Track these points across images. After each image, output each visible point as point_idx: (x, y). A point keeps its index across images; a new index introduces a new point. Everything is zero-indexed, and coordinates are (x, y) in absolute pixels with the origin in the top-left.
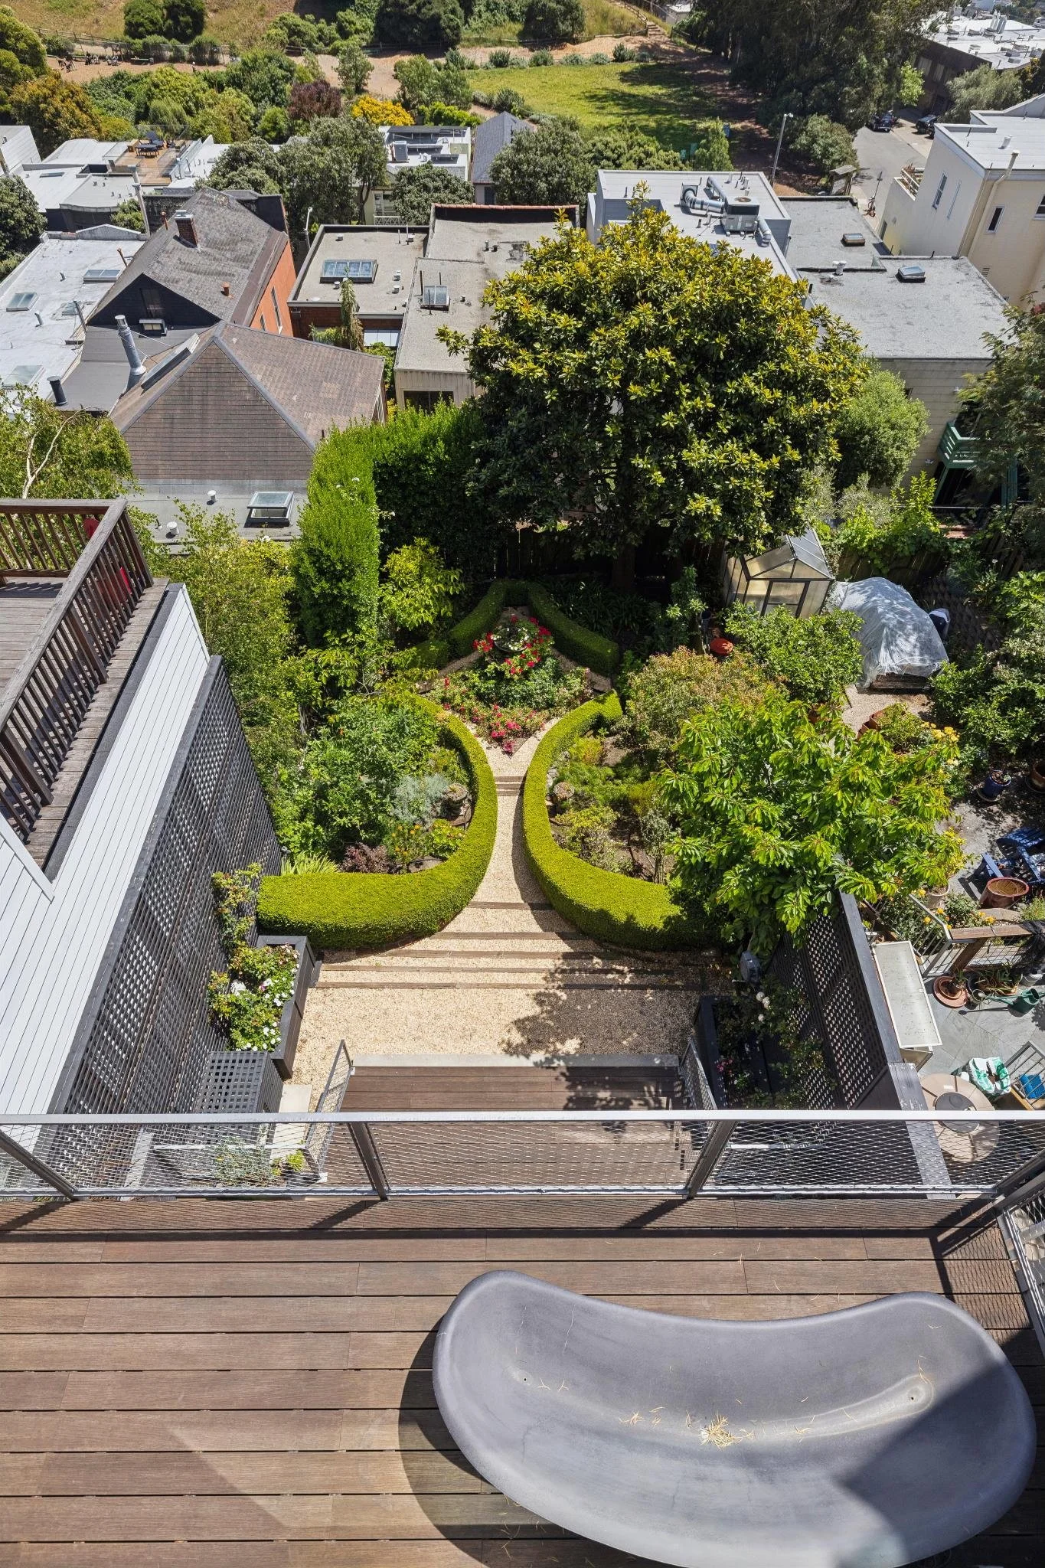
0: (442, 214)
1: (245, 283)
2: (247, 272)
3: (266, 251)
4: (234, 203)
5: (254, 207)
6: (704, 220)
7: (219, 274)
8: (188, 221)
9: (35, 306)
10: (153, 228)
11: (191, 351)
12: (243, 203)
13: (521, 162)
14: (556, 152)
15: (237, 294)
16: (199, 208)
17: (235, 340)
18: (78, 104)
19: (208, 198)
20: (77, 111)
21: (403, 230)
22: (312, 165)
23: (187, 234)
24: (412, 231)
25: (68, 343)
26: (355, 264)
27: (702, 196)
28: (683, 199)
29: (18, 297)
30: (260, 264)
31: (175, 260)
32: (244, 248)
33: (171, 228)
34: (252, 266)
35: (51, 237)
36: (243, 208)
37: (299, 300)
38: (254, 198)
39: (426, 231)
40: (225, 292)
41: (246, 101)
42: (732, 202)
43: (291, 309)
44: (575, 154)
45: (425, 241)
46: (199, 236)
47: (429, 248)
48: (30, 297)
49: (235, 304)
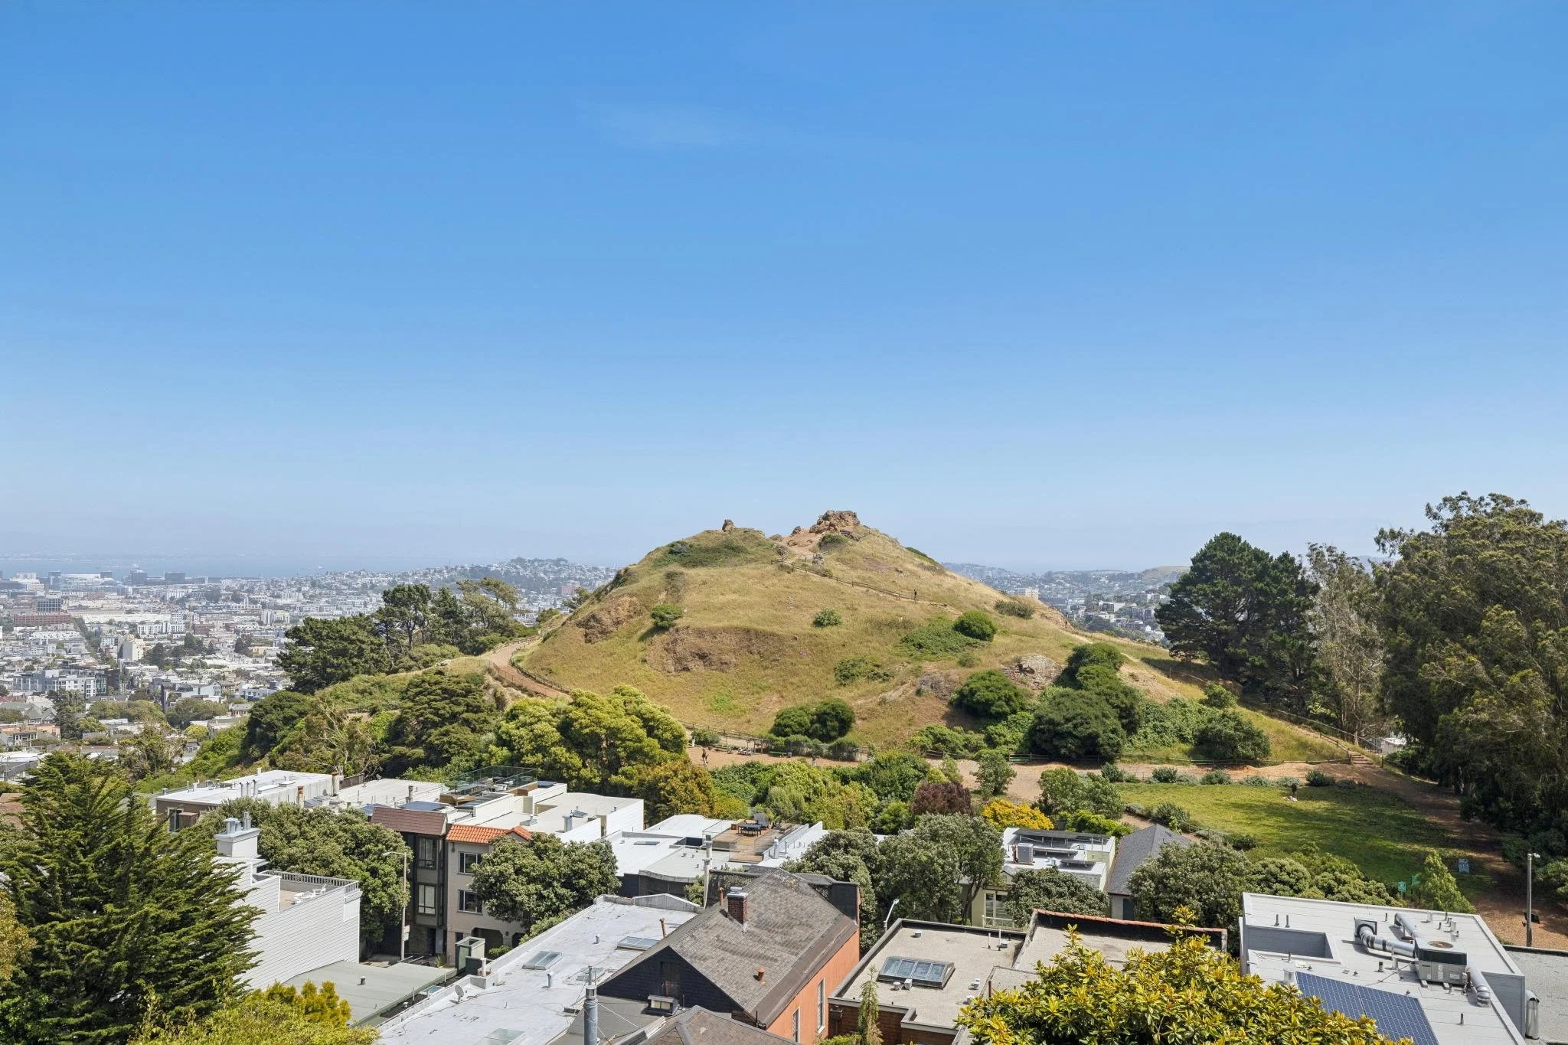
0: (1044, 921)
1: (786, 971)
2: (794, 959)
3: (826, 938)
4: (804, 886)
5: (825, 893)
6: (1387, 964)
7: (760, 957)
8: (741, 899)
9: (552, 968)
10: (710, 904)
11: (649, 1036)
12: (814, 887)
13: (1166, 876)
14: (1212, 870)
15: (771, 981)
16: (762, 888)
17: (703, 1030)
18: (699, 784)
19: (775, 879)
20: (696, 791)
21: (995, 934)
22: (914, 858)
23: (737, 910)
24: (1005, 935)
25: (567, 1010)
26: (925, 965)
27: (1385, 934)
28: (1358, 935)
29: (541, 955)
30: (813, 952)
31: (712, 936)
32: (798, 933)
33: (724, 904)
34: (802, 953)
35: (607, 900)
36: (812, 892)
37: (847, 996)
38: (828, 884)
39: (1022, 937)
40: (758, 977)
41: (871, 795)
42: (1424, 945)
43: (831, 1006)
44: (1238, 873)
45: (1018, 949)
46: (749, 913)
47: (1020, 958)
48: (554, 956)
49: (766, 992)
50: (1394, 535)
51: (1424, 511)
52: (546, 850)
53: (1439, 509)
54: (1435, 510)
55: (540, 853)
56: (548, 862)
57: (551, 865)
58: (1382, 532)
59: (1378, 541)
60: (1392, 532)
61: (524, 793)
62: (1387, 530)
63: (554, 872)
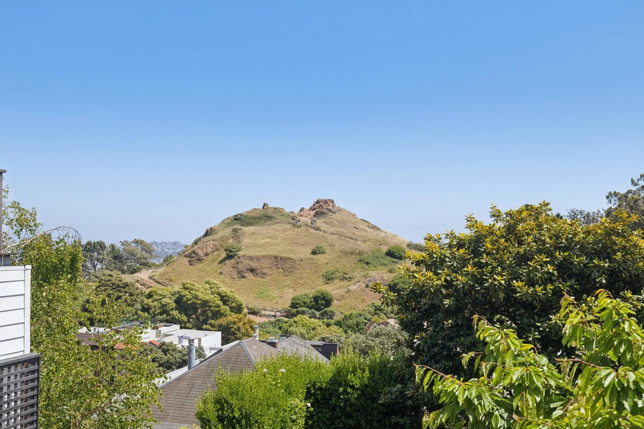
8: (275, 343)
20: (250, 329)
41: (342, 332)
50: (616, 194)
51: (630, 183)
52: (168, 350)
53: (638, 181)
54: (636, 181)
55: (165, 352)
56: (169, 356)
57: (171, 358)
58: (610, 193)
59: (608, 197)
60: (615, 192)
61: (156, 328)
62: (613, 192)
63: (173, 361)
